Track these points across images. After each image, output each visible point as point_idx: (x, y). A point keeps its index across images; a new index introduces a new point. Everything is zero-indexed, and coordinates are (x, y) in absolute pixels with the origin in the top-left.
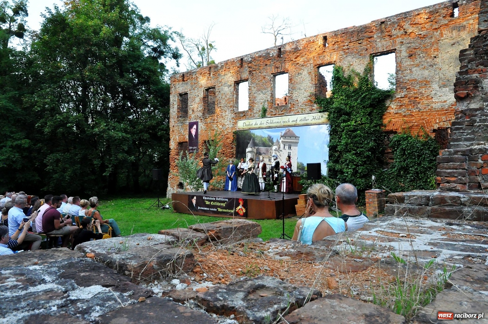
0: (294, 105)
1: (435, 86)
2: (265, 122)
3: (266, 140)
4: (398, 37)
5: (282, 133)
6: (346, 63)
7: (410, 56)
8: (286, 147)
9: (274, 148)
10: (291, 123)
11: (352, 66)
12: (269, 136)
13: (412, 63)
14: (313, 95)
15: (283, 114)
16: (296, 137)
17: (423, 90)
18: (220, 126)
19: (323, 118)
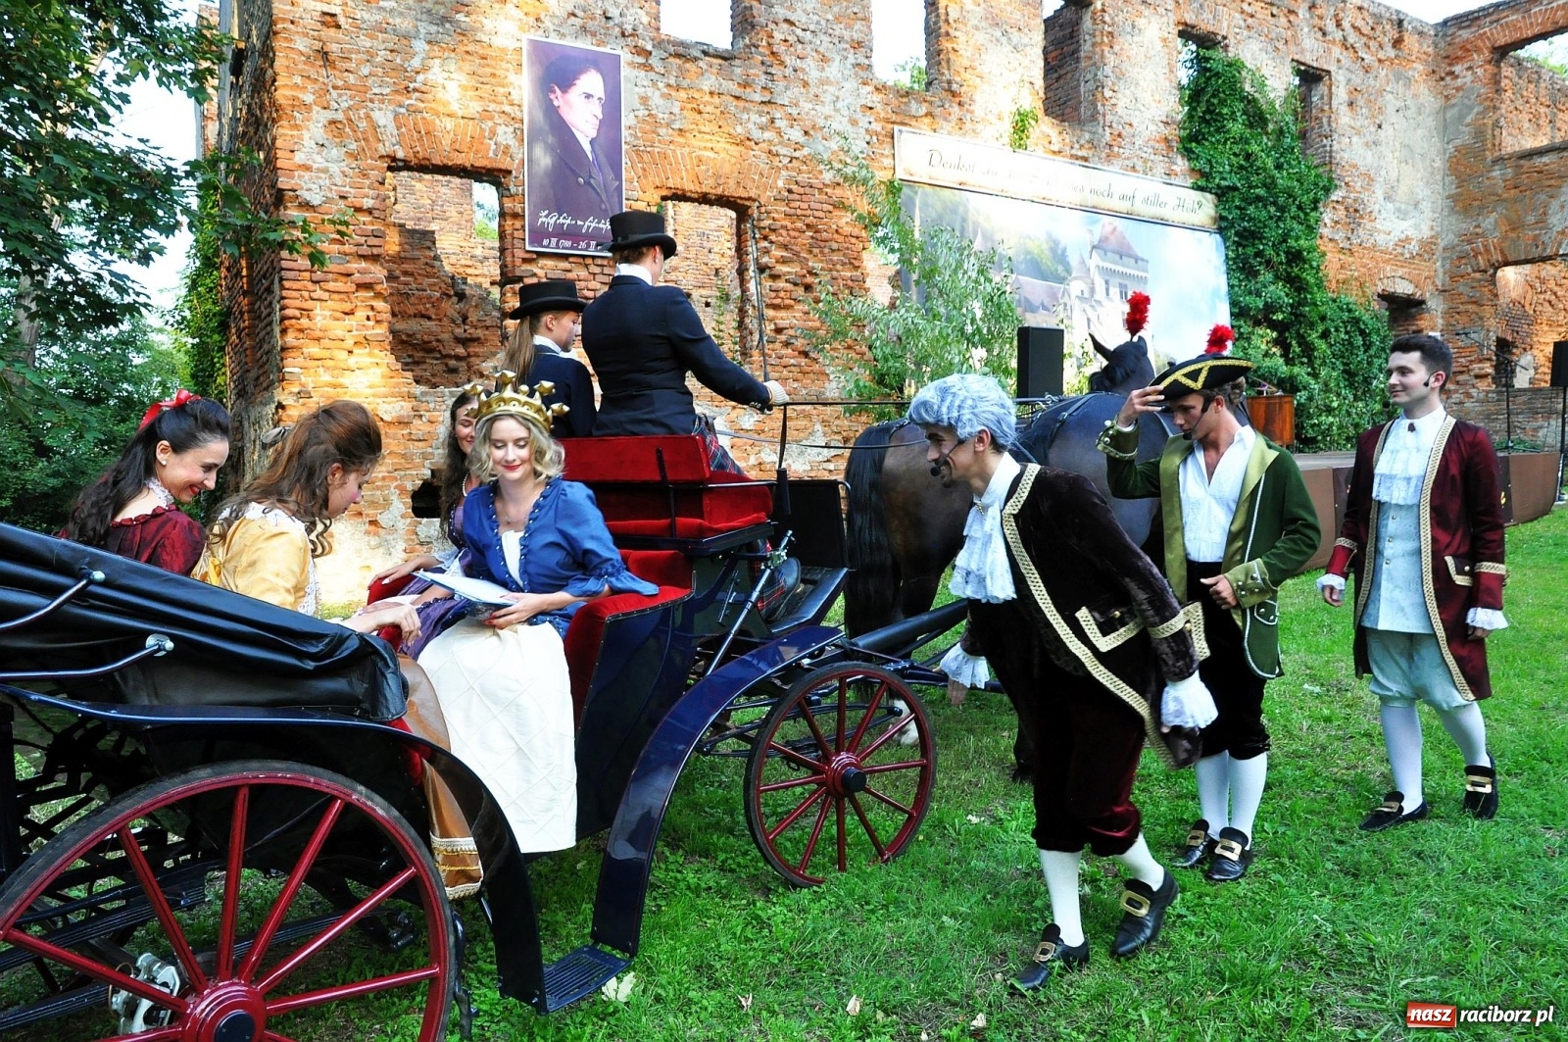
0: (1119, 135)
1: (1379, 194)
2: (1028, 169)
3: (1042, 251)
4: (1334, 42)
5: (1091, 233)
6: (1249, 55)
7: (1351, 104)
8: (1111, 290)
9: (1076, 287)
10: (1115, 203)
12: (1050, 236)
13: (1352, 122)
14: (1173, 122)
15: (1086, 159)
17: (1364, 196)
18: (789, 131)
19: (1204, 207)
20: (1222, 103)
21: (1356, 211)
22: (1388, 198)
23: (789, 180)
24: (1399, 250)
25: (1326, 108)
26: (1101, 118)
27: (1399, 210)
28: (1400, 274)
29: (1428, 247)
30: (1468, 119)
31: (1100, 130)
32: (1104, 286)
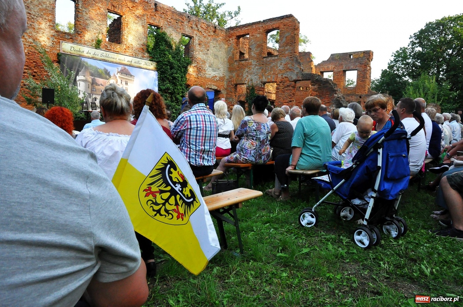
0: (128, 47)
1: (207, 65)
2: (100, 53)
3: (102, 72)
4: (195, 30)
5: (118, 69)
6: (169, 31)
7: (199, 44)
8: (123, 82)
10: (126, 62)
11: (172, 36)
12: (105, 69)
13: (200, 49)
14: (145, 45)
15: (118, 52)
16: (131, 76)
17: (203, 66)
18: (29, 39)
19: (152, 65)
20: (160, 42)
21: (200, 69)
22: (210, 66)
23: (28, 50)
24: (213, 79)
25: (192, 45)
26: (123, 43)
27: (213, 70)
28: (213, 84)
29: (222, 79)
30: (232, 51)
31: (123, 45)
32: (121, 81)
